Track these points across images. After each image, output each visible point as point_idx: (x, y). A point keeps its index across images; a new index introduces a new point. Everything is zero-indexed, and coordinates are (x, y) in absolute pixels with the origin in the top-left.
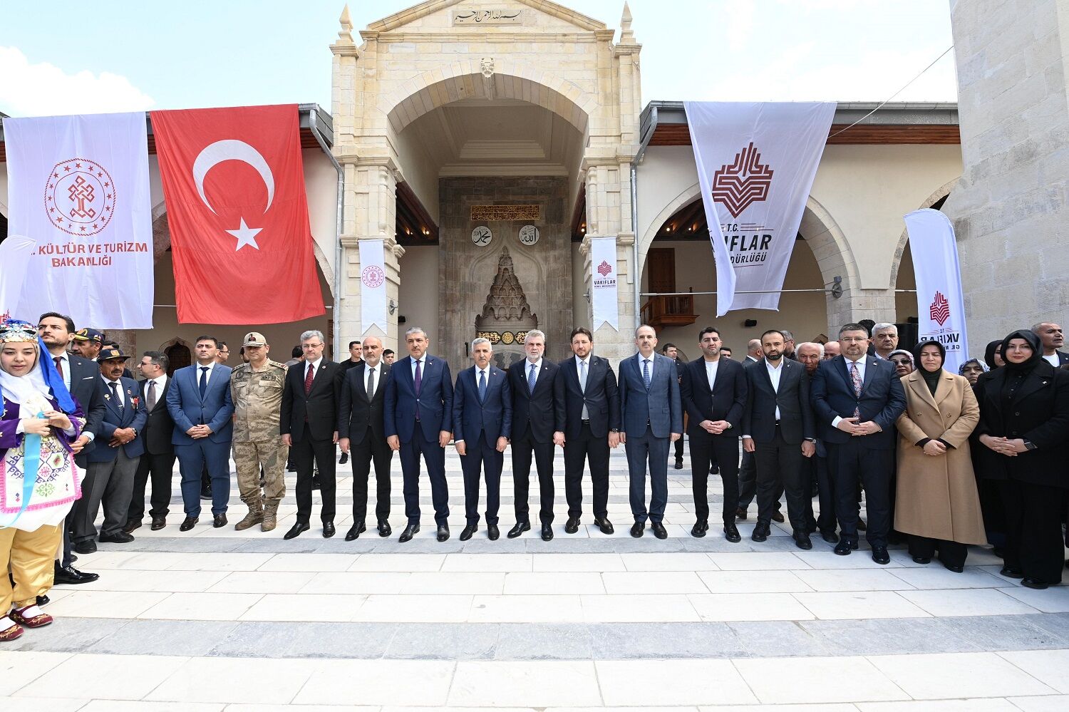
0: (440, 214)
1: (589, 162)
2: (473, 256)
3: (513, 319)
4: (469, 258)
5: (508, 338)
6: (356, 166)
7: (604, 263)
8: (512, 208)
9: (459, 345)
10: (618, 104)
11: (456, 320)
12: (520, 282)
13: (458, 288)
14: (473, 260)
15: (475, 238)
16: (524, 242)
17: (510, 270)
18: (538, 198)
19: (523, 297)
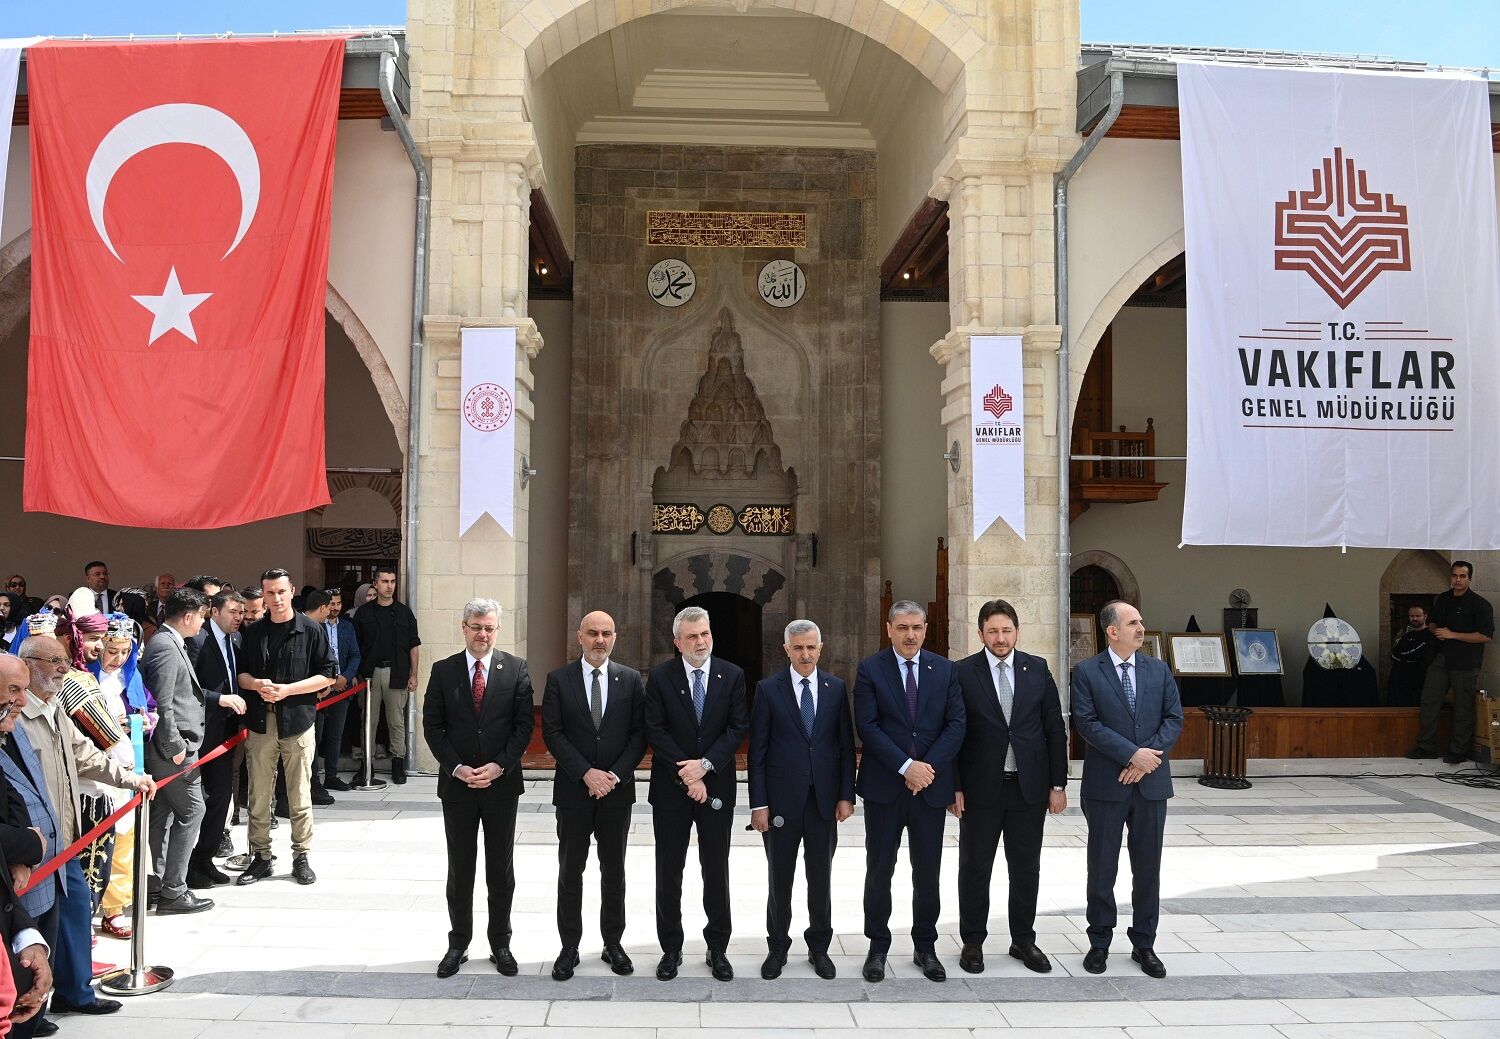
0: (578, 230)
1: (966, 170)
2: (649, 330)
3: (735, 475)
4: (640, 334)
5: (722, 519)
6: (455, 161)
7: (997, 390)
8: (742, 218)
9: (614, 536)
10: (1029, 43)
11: (609, 480)
12: (760, 392)
13: (615, 404)
14: (649, 340)
15: (656, 286)
16: (771, 300)
17: (735, 363)
18: (803, 197)
19: (764, 428)
